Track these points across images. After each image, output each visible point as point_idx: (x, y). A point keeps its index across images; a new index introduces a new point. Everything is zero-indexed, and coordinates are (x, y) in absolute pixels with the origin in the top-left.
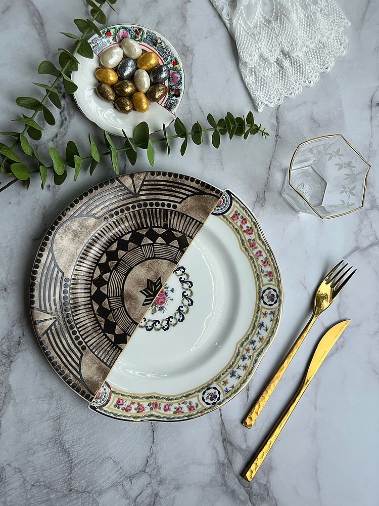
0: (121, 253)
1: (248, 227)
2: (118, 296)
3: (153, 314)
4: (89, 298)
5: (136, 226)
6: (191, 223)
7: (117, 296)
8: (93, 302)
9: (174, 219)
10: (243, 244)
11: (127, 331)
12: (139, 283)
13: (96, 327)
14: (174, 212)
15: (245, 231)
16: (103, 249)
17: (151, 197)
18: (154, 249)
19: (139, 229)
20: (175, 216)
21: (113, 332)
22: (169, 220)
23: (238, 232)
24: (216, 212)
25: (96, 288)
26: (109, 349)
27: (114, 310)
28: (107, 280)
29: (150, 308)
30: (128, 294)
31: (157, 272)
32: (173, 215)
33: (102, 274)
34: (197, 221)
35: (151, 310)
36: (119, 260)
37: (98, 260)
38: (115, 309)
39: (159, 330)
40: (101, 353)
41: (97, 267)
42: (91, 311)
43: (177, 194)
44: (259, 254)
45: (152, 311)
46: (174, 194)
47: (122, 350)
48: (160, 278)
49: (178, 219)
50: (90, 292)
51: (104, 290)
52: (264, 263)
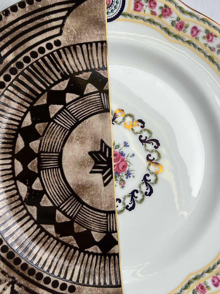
0: (35, 145)
1: (161, 8)
2: (69, 197)
3: (123, 187)
4: (36, 226)
5: (29, 100)
6: (91, 51)
7: (67, 199)
8: (44, 226)
9: (67, 59)
10: (169, 33)
11: (107, 229)
12: (82, 164)
13: (69, 251)
14: (61, 51)
15: (160, 16)
16: (9, 156)
17: (19, 51)
18: (70, 113)
19: (35, 100)
20: (66, 55)
21: (93, 243)
22: (63, 66)
23: (154, 23)
24: (112, 15)
25: (35, 208)
26: (102, 265)
27: (76, 216)
28: (41, 189)
29: (115, 183)
30: (78, 186)
31: (94, 137)
32: (63, 56)
33: (29, 185)
34: (97, 43)
35: (118, 184)
36: (38, 155)
37: (13, 173)
38: (77, 214)
39: (142, 200)
40: (97, 278)
41: (18, 182)
42: (48, 238)
43: (50, 25)
44: (195, 32)
45: (120, 184)
46: (45, 27)
47: (118, 255)
48: (102, 142)
49: (72, 56)
50: (32, 218)
51: (45, 202)
52: (208, 37)
